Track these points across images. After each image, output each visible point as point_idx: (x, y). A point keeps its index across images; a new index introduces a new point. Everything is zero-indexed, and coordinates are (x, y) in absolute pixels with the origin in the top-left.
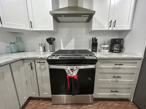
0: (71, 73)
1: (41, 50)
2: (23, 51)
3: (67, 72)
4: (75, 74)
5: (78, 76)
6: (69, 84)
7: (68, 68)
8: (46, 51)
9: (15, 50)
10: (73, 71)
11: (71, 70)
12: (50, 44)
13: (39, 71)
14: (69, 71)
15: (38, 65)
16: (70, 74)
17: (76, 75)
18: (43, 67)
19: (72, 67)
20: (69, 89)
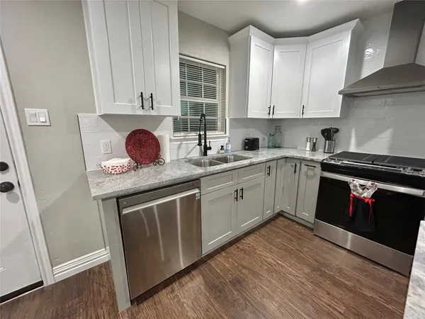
0: (361, 191)
1: (308, 149)
2: (279, 147)
3: (352, 188)
4: (367, 194)
5: (374, 200)
6: (351, 208)
7: (355, 182)
8: (315, 151)
9: (271, 145)
10: (363, 189)
11: (362, 185)
12: (326, 140)
13: (303, 177)
14: (355, 186)
15: (304, 168)
16: (358, 193)
17: (370, 197)
18: (311, 173)
19: (362, 182)
20: (351, 215)
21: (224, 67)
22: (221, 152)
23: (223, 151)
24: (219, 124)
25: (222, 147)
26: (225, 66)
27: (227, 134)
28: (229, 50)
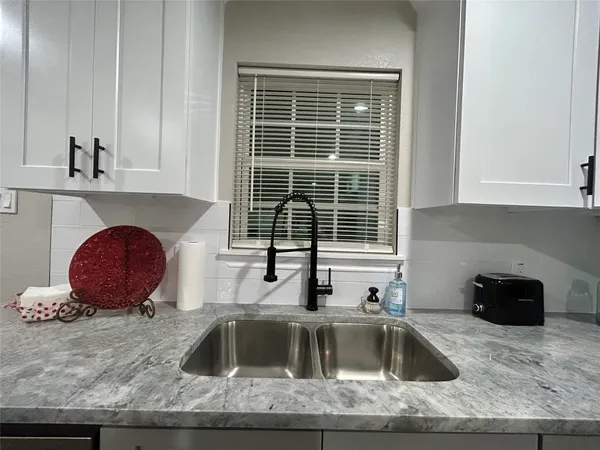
21: (395, 77)
22: (369, 306)
23: (376, 307)
24: (383, 225)
25: (374, 291)
26: (399, 72)
27: (402, 255)
28: (414, 29)
